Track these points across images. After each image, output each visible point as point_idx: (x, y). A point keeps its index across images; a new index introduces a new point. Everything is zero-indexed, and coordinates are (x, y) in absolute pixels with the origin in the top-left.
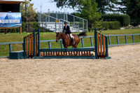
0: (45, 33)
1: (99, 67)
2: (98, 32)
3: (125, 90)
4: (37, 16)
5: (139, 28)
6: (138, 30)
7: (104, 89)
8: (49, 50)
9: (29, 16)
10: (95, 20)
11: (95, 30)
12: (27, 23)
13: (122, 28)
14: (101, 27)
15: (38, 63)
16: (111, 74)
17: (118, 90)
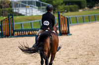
0: (18, 17)
1: (63, 43)
2: (61, 14)
3: (84, 60)
4: (11, 3)
5: (94, 10)
6: (93, 12)
7: (67, 60)
8: (22, 30)
9: (4, 4)
10: (58, 4)
11: (58, 12)
12: (3, 9)
13: (80, 11)
14: (63, 10)
15: (13, 41)
16: (73, 48)
17: (79, 60)
